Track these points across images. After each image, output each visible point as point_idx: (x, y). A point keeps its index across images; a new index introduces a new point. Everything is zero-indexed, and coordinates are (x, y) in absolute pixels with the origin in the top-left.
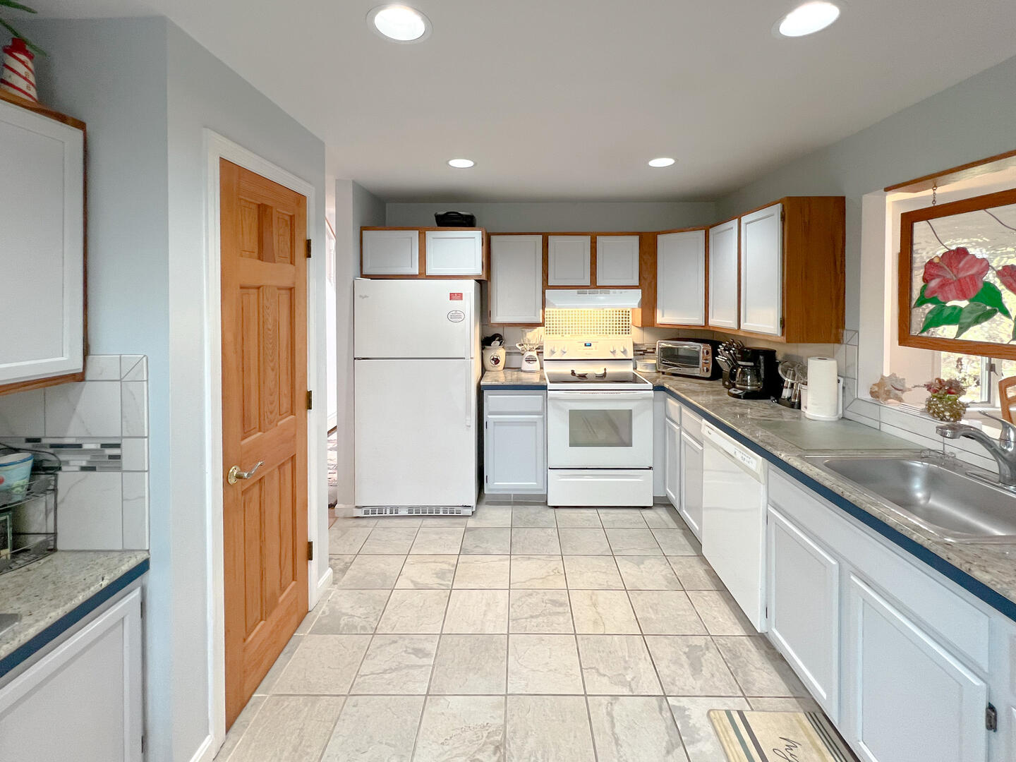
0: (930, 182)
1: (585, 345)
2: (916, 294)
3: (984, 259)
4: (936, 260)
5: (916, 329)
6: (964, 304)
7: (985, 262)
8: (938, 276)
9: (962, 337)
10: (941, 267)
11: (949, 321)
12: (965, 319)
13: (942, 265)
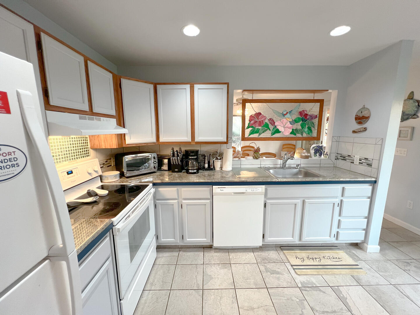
0: (252, 92)
1: (68, 174)
2: (246, 125)
3: (265, 116)
4: (253, 115)
5: (246, 135)
6: (260, 128)
7: (265, 117)
8: (254, 120)
9: (260, 136)
10: (254, 117)
11: (256, 132)
12: (261, 131)
13: (254, 116)
